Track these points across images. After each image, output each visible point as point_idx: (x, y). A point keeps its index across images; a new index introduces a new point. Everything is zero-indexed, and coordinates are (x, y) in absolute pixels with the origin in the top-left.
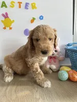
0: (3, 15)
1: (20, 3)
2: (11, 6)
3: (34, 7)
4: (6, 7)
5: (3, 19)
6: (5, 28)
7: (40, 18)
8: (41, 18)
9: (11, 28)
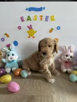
0: (28, 27)
1: (41, 16)
2: (34, 19)
3: (52, 19)
4: (30, 20)
5: (28, 30)
6: (29, 37)
8: (58, 28)
9: (34, 37)
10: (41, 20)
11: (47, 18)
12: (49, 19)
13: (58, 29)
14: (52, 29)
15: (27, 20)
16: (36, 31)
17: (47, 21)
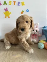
0: (5, 9)
3: (23, 4)
4: (6, 4)
5: (5, 11)
6: (6, 17)
7: (27, 11)
9: (9, 17)
10: (15, 4)
11: (19, 3)
12: (21, 4)
13: (27, 12)
14: (23, 11)
15: (4, 4)
16: (11, 13)
17: (19, 5)
